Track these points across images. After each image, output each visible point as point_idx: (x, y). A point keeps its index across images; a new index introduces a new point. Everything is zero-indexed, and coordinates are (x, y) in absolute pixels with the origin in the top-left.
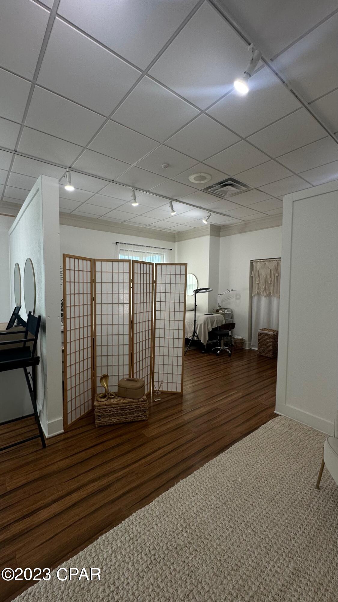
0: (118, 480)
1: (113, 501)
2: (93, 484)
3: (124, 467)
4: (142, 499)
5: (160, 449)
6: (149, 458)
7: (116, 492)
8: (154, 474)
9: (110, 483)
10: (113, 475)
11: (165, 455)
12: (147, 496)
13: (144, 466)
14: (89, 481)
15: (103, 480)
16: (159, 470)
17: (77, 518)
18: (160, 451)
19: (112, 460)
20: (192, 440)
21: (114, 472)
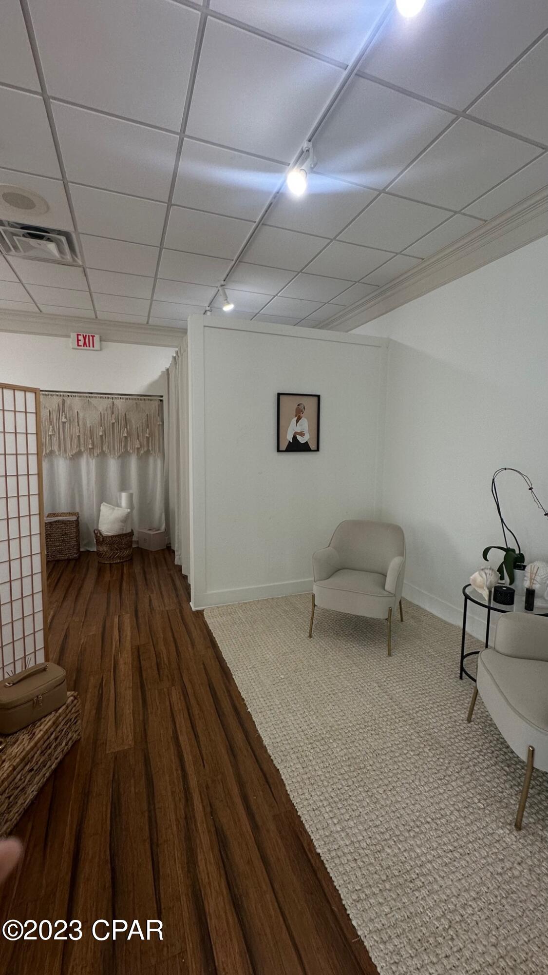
0: (212, 813)
1: (255, 827)
2: (201, 865)
3: (187, 800)
4: (267, 782)
5: (176, 738)
6: (188, 758)
7: (239, 820)
8: (226, 757)
9: (213, 830)
10: (195, 821)
11: (196, 736)
12: (265, 775)
13: (202, 768)
14: (189, 871)
15: (198, 841)
16: (223, 750)
17: (269, 896)
18: (181, 738)
19: (152, 822)
20: (185, 694)
21: (189, 818)
